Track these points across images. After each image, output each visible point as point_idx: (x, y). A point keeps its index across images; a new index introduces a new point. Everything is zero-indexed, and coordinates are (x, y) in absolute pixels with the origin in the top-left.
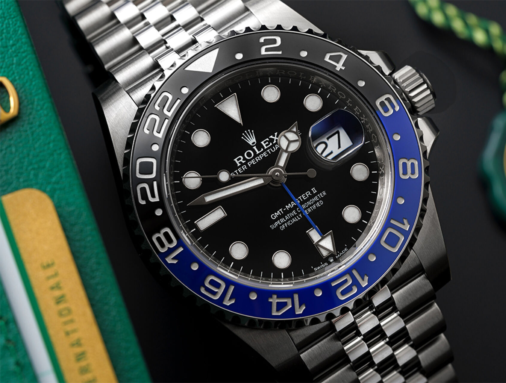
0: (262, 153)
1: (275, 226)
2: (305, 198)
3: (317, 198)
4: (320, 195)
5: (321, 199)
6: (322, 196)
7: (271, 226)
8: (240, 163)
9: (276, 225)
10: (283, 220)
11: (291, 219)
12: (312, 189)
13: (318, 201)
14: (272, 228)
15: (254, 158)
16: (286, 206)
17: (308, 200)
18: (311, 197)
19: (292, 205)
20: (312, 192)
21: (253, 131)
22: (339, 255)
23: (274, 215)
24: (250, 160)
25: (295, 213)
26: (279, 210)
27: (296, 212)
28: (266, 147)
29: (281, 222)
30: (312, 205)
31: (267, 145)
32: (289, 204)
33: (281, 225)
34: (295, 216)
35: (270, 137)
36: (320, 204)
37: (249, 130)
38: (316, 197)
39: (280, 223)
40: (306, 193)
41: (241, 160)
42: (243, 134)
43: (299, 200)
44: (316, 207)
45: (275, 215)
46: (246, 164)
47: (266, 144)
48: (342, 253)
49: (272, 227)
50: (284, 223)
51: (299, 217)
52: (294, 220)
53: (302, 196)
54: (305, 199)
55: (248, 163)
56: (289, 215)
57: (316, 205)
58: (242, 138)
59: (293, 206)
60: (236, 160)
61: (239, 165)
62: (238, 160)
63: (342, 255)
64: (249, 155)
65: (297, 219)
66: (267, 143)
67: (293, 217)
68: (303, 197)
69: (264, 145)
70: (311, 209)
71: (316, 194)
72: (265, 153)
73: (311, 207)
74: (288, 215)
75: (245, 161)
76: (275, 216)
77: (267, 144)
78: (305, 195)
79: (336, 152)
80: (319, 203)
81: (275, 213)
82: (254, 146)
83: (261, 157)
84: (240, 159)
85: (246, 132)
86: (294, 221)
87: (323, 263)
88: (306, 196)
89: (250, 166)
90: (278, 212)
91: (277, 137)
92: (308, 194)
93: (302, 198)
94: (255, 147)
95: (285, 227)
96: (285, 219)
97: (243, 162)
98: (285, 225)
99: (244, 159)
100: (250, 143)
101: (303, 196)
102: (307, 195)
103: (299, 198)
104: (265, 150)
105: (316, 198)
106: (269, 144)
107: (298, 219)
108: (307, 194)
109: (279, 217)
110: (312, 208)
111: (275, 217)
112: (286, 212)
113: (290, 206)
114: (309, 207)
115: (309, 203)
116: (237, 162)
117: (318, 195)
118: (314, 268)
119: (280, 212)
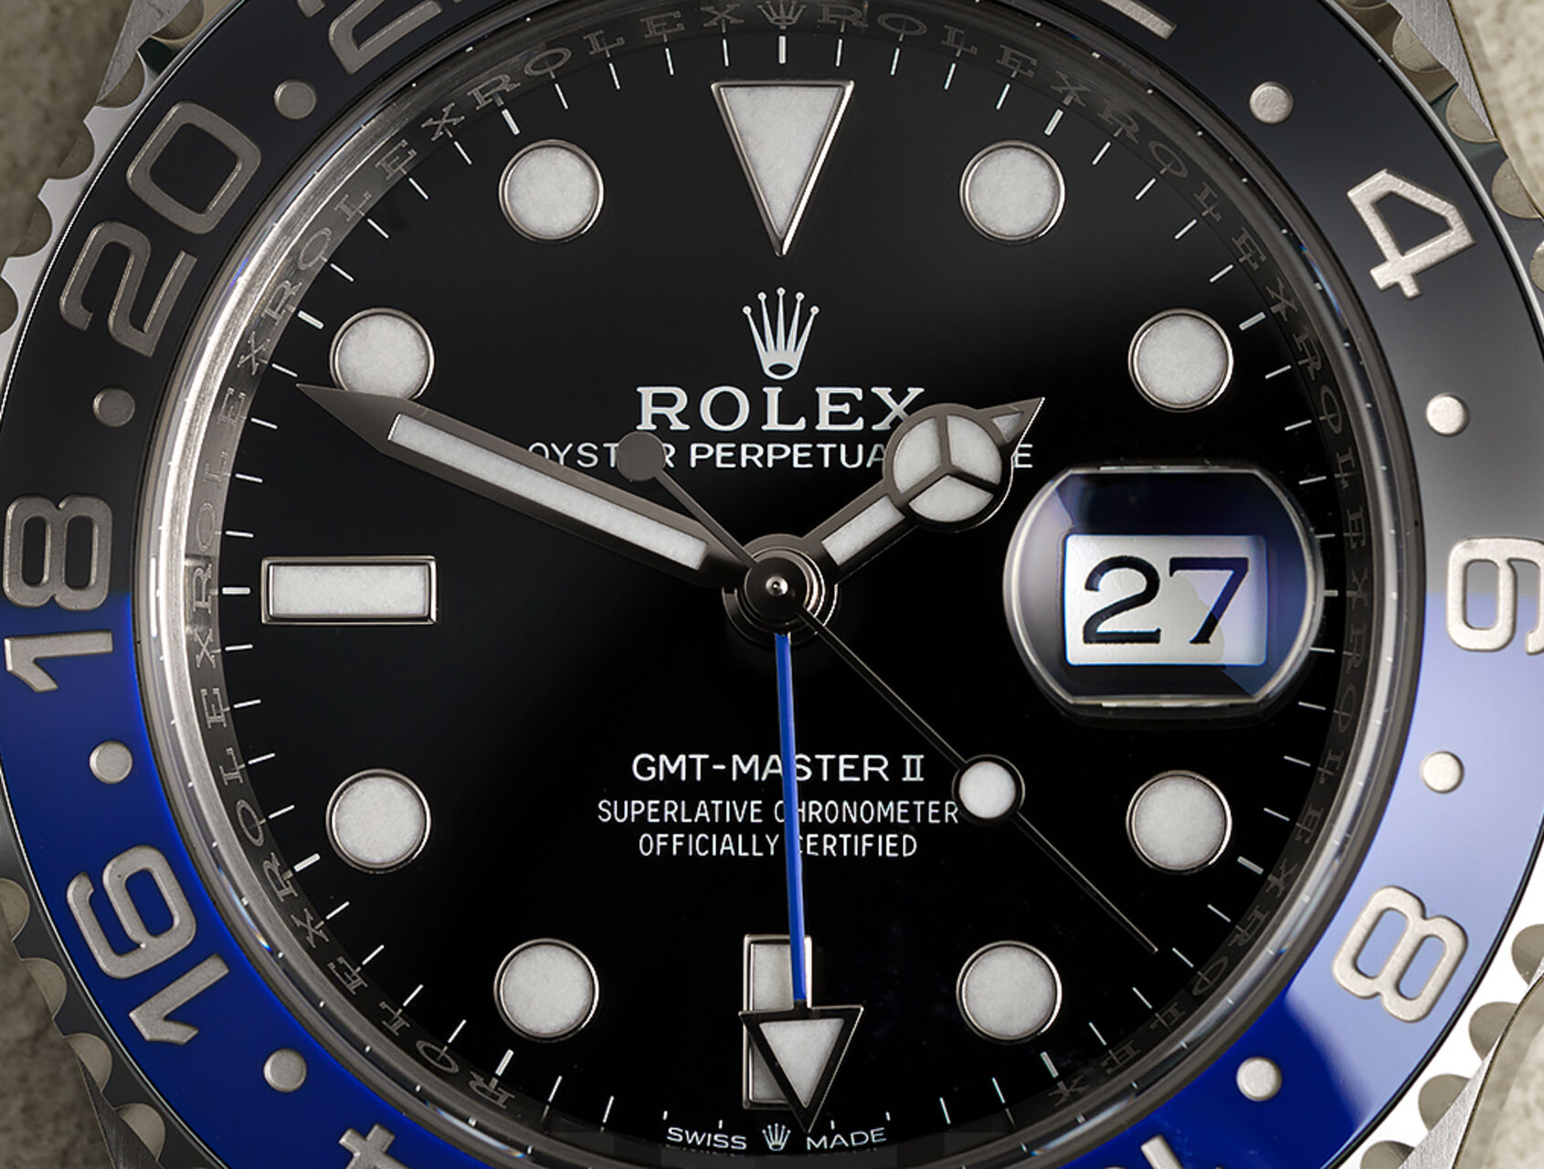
0: (790, 438)
1: (621, 815)
2: (847, 773)
3: (903, 816)
4: (924, 808)
5: (921, 830)
6: (934, 816)
7: (605, 805)
8: (657, 419)
9: (634, 813)
10: (678, 814)
11: (719, 828)
12: (908, 758)
13: (900, 829)
14: (605, 815)
15: (738, 437)
16: (736, 758)
17: (854, 793)
18: (875, 790)
19: (768, 770)
20: (896, 769)
21: (815, 310)
22: (829, 1142)
23: (652, 759)
24: (714, 438)
25: (757, 816)
26: (691, 756)
27: (766, 812)
28: (824, 424)
29: (660, 815)
30: (859, 829)
31: (835, 418)
32: (755, 758)
33: (654, 830)
34: (746, 828)
35: (874, 390)
36: (898, 849)
37: (800, 296)
38: (900, 803)
39: (654, 815)
40: (867, 758)
41: (671, 413)
42: (762, 296)
43: (816, 766)
44: (872, 851)
45: (656, 764)
46: (681, 441)
47: (837, 408)
48: (848, 1140)
49: (607, 811)
50: (671, 827)
51: (763, 846)
52: (727, 845)
53: (842, 758)
54: (842, 778)
55: (694, 447)
56: (722, 807)
57: (875, 841)
58: (747, 310)
59: (764, 778)
60: (647, 393)
61: (647, 424)
62: (659, 400)
63: (840, 1148)
64: (725, 409)
65: (747, 847)
66: (846, 408)
67: (734, 828)
68: (842, 766)
69: (825, 409)
70: (840, 841)
71: (912, 791)
72: (801, 450)
73: (845, 837)
74: (717, 803)
75: (686, 427)
76: (652, 769)
77: (841, 413)
78: (859, 764)
79: (1176, 649)
80: (899, 841)
81: (663, 758)
82: (774, 383)
83: (771, 457)
84: (669, 400)
85: (781, 292)
86: (723, 848)
87: (729, 1130)
88: (858, 771)
89: (693, 464)
90: (682, 758)
91: (909, 410)
92: (875, 765)
93: (833, 765)
94: (780, 389)
95: (667, 849)
96: (691, 814)
97: (677, 425)
98: (670, 840)
99: (690, 414)
100: (768, 358)
101: (847, 761)
102: (867, 769)
103: (821, 760)
104: (811, 435)
105: (894, 810)
106: (849, 419)
107: (751, 852)
108: (872, 763)
109: (668, 788)
110: (851, 841)
111: (649, 773)
112: (717, 785)
113: (752, 768)
114: (838, 829)
115: (851, 811)
116: (648, 410)
117: (919, 803)
118: (670, 1122)
119: (691, 764)
